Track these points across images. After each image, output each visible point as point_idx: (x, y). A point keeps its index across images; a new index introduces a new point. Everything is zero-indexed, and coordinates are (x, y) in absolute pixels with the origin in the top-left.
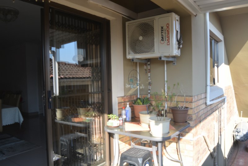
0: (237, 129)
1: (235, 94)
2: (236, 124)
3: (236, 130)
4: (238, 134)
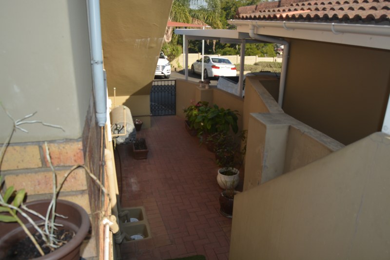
0: (116, 125)
3: (115, 127)
4: (119, 135)
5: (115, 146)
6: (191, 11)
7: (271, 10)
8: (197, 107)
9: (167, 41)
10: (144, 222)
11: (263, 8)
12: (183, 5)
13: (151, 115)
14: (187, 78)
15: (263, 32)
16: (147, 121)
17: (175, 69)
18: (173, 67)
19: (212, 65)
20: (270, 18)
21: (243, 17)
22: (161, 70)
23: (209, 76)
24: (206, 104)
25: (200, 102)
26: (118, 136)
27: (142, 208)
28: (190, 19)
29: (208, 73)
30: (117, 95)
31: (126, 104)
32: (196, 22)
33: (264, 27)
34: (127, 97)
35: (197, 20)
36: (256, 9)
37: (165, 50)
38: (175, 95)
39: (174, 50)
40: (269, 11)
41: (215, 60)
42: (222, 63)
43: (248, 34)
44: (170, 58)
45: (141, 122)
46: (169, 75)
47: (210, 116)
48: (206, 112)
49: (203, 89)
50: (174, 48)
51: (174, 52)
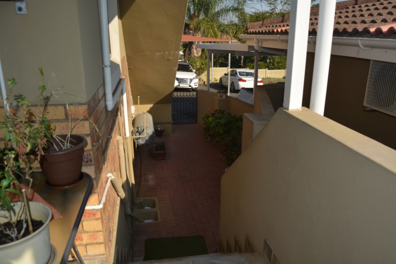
0: (138, 128)
1: (129, 69)
2: (133, 119)
3: (137, 130)
4: (140, 136)
5: (136, 146)
6: (220, 26)
7: (274, 25)
8: (213, 115)
9: (196, 55)
10: (157, 209)
11: (268, 24)
12: (212, 21)
13: (173, 122)
14: (209, 89)
15: (266, 45)
16: (169, 128)
17: (204, 82)
18: (202, 80)
19: (238, 78)
20: (269, 33)
21: (250, 31)
22: (189, 83)
23: (236, 89)
24: (222, 112)
25: (217, 110)
26: (139, 138)
27: (156, 199)
28: (219, 34)
29: (235, 86)
30: (141, 104)
31: (150, 112)
32: (225, 37)
33: (266, 40)
34: (151, 106)
35: (226, 34)
36: (262, 25)
37: (194, 64)
38: (196, 105)
39: (202, 64)
40: (273, 26)
41: (242, 73)
42: (249, 76)
43: (253, 46)
44: (200, 72)
45: (163, 129)
46: (197, 88)
47: (223, 121)
48: (220, 119)
49: (220, 99)
50: (203, 62)
51: (202, 66)
